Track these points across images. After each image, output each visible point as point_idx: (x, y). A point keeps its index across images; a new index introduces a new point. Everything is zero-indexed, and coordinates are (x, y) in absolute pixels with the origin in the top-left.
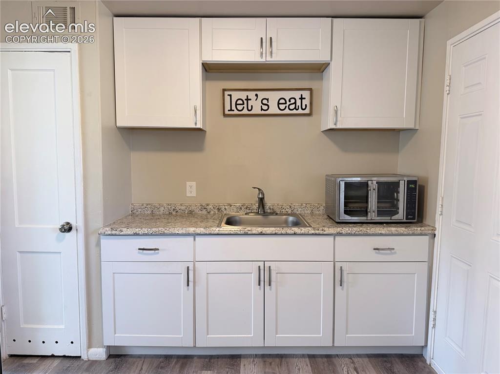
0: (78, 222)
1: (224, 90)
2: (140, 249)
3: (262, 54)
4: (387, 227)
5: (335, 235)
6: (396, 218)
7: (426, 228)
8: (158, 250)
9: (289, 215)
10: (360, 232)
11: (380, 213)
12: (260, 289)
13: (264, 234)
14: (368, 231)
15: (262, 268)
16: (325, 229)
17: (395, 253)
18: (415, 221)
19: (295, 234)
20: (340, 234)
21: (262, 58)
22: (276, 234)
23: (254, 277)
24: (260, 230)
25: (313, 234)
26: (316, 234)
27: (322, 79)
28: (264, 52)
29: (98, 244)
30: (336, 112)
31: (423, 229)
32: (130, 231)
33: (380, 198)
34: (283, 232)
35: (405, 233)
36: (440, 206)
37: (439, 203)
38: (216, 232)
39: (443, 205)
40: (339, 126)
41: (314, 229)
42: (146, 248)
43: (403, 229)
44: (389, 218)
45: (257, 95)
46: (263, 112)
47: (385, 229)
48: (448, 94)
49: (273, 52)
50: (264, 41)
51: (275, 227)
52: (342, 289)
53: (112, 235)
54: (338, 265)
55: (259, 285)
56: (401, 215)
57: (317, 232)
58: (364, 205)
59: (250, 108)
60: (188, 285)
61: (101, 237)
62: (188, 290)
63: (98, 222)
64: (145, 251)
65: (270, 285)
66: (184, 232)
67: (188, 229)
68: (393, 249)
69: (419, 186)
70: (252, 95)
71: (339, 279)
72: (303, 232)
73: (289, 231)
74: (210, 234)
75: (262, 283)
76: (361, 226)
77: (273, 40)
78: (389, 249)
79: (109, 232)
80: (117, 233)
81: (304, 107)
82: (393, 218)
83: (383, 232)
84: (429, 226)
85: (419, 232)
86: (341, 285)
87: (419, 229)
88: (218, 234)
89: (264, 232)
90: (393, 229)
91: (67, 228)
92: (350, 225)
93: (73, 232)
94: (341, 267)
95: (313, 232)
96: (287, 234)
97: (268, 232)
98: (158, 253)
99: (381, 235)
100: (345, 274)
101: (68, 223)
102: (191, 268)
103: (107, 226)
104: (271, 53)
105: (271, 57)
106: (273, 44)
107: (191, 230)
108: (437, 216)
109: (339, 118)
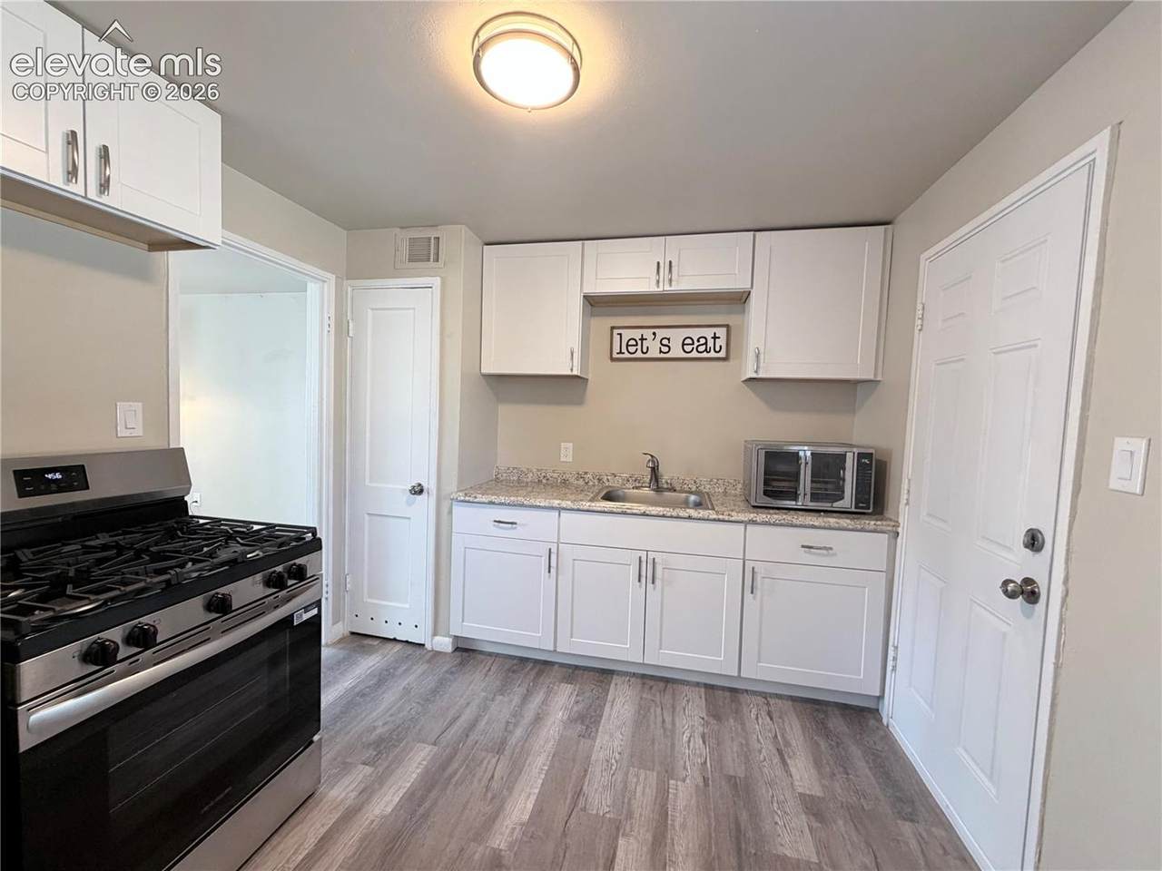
0: (430, 484)
1: (613, 328)
2: (495, 521)
3: (658, 282)
4: (824, 517)
5: (746, 523)
6: (838, 505)
7: (884, 523)
8: (515, 523)
9: (691, 493)
10: (782, 522)
11: (814, 497)
12: (640, 586)
13: (647, 515)
14: (794, 521)
15: (644, 559)
16: (733, 514)
17: (835, 555)
18: (870, 511)
19: (690, 518)
20: (753, 522)
21: (658, 287)
22: (664, 516)
23: (633, 570)
24: (643, 508)
25: (714, 520)
26: (719, 520)
27: (743, 311)
28: (661, 279)
29: (450, 512)
30: (758, 356)
31: (879, 523)
32: (484, 499)
33: (816, 476)
34: (674, 514)
35: (850, 527)
36: (906, 492)
37: (905, 486)
38: (585, 508)
39: (911, 490)
40: (761, 375)
41: (717, 513)
42: (502, 520)
43: (848, 521)
44: (830, 505)
45: (654, 334)
46: (662, 355)
47: (820, 519)
48: (920, 330)
49: (673, 278)
50: (662, 265)
51: (663, 507)
52: (754, 598)
53: (466, 502)
54: (749, 565)
55: (639, 581)
56: (847, 502)
57: (721, 517)
58: (792, 484)
59: (645, 351)
60: (549, 572)
61: (454, 503)
62: (550, 576)
63: (451, 486)
64: (501, 525)
65: (653, 583)
66: (547, 505)
67: (552, 501)
68: (831, 549)
69: (877, 461)
70: (648, 333)
71: (750, 582)
72: (700, 515)
73: (682, 514)
74: (578, 510)
75: (643, 580)
76: (786, 514)
77: (673, 264)
78: (825, 548)
79: (462, 498)
80: (471, 499)
81: (717, 349)
82: (835, 504)
83: (816, 524)
84: (891, 520)
85: (872, 527)
86: (752, 592)
87: (873, 523)
88: (588, 511)
89: (647, 512)
90: (832, 521)
91: (418, 490)
92: (771, 511)
93: (425, 495)
94: (753, 568)
95: (715, 517)
96: (678, 517)
97: (653, 513)
98: (515, 528)
99: (813, 527)
100: (758, 578)
101: (420, 485)
102: (554, 550)
103: (461, 491)
104: (670, 280)
105: (671, 285)
106: (673, 269)
107: (556, 503)
108: (902, 506)
109: (761, 365)
